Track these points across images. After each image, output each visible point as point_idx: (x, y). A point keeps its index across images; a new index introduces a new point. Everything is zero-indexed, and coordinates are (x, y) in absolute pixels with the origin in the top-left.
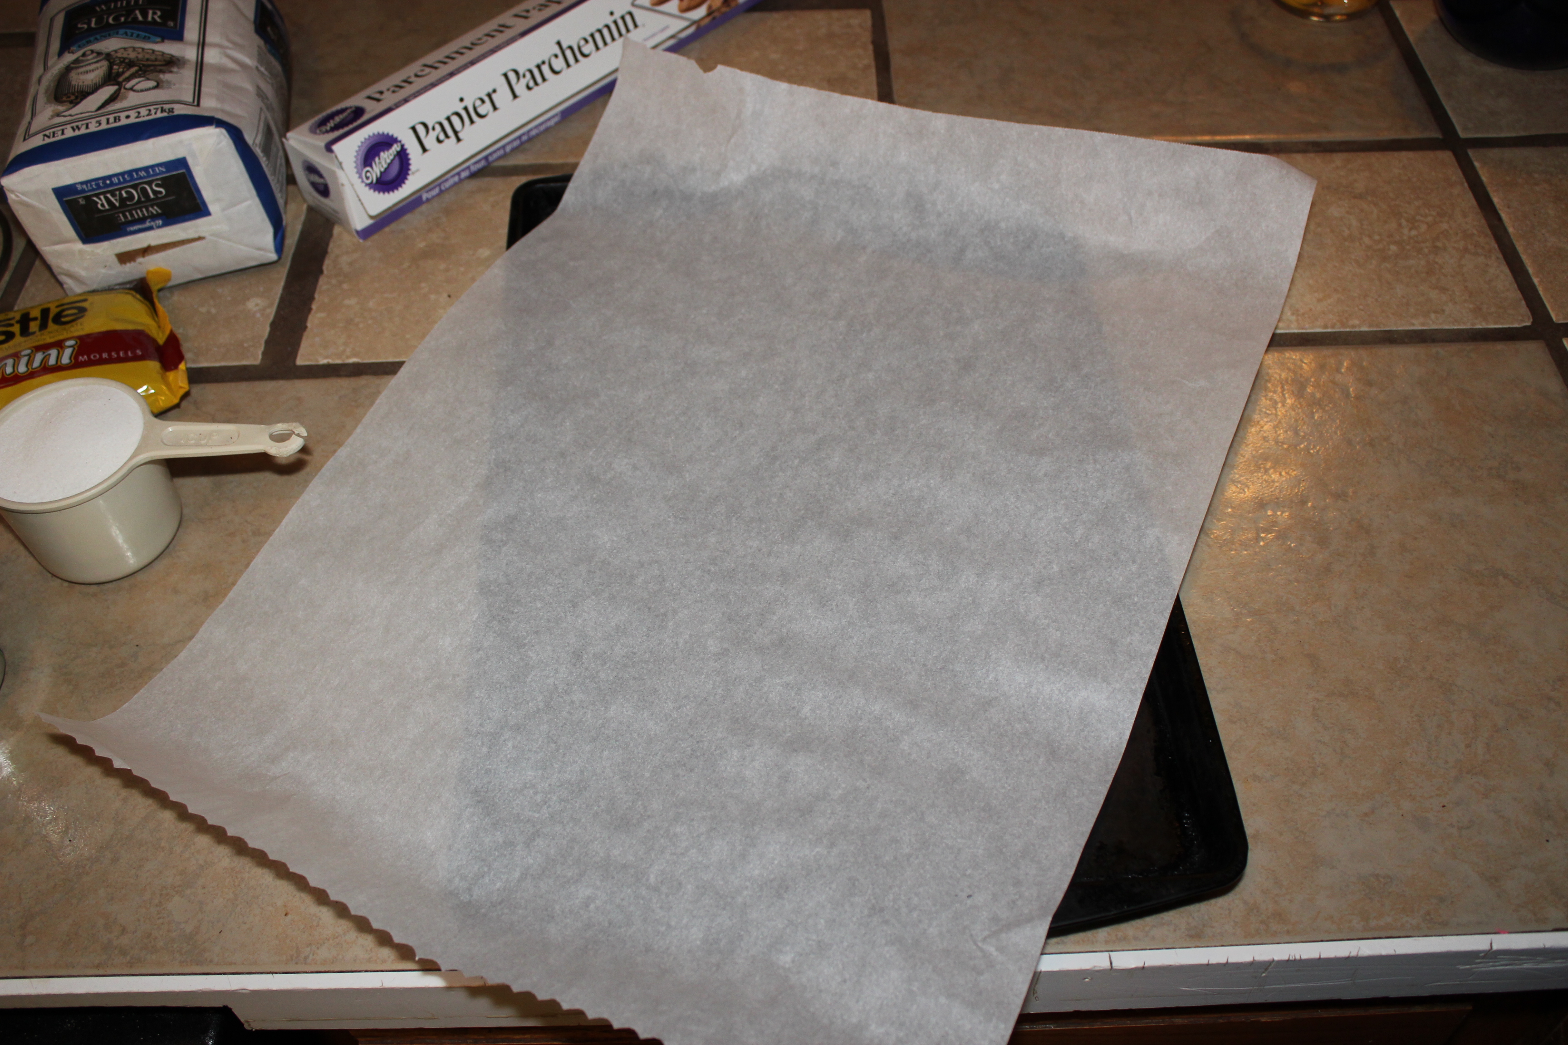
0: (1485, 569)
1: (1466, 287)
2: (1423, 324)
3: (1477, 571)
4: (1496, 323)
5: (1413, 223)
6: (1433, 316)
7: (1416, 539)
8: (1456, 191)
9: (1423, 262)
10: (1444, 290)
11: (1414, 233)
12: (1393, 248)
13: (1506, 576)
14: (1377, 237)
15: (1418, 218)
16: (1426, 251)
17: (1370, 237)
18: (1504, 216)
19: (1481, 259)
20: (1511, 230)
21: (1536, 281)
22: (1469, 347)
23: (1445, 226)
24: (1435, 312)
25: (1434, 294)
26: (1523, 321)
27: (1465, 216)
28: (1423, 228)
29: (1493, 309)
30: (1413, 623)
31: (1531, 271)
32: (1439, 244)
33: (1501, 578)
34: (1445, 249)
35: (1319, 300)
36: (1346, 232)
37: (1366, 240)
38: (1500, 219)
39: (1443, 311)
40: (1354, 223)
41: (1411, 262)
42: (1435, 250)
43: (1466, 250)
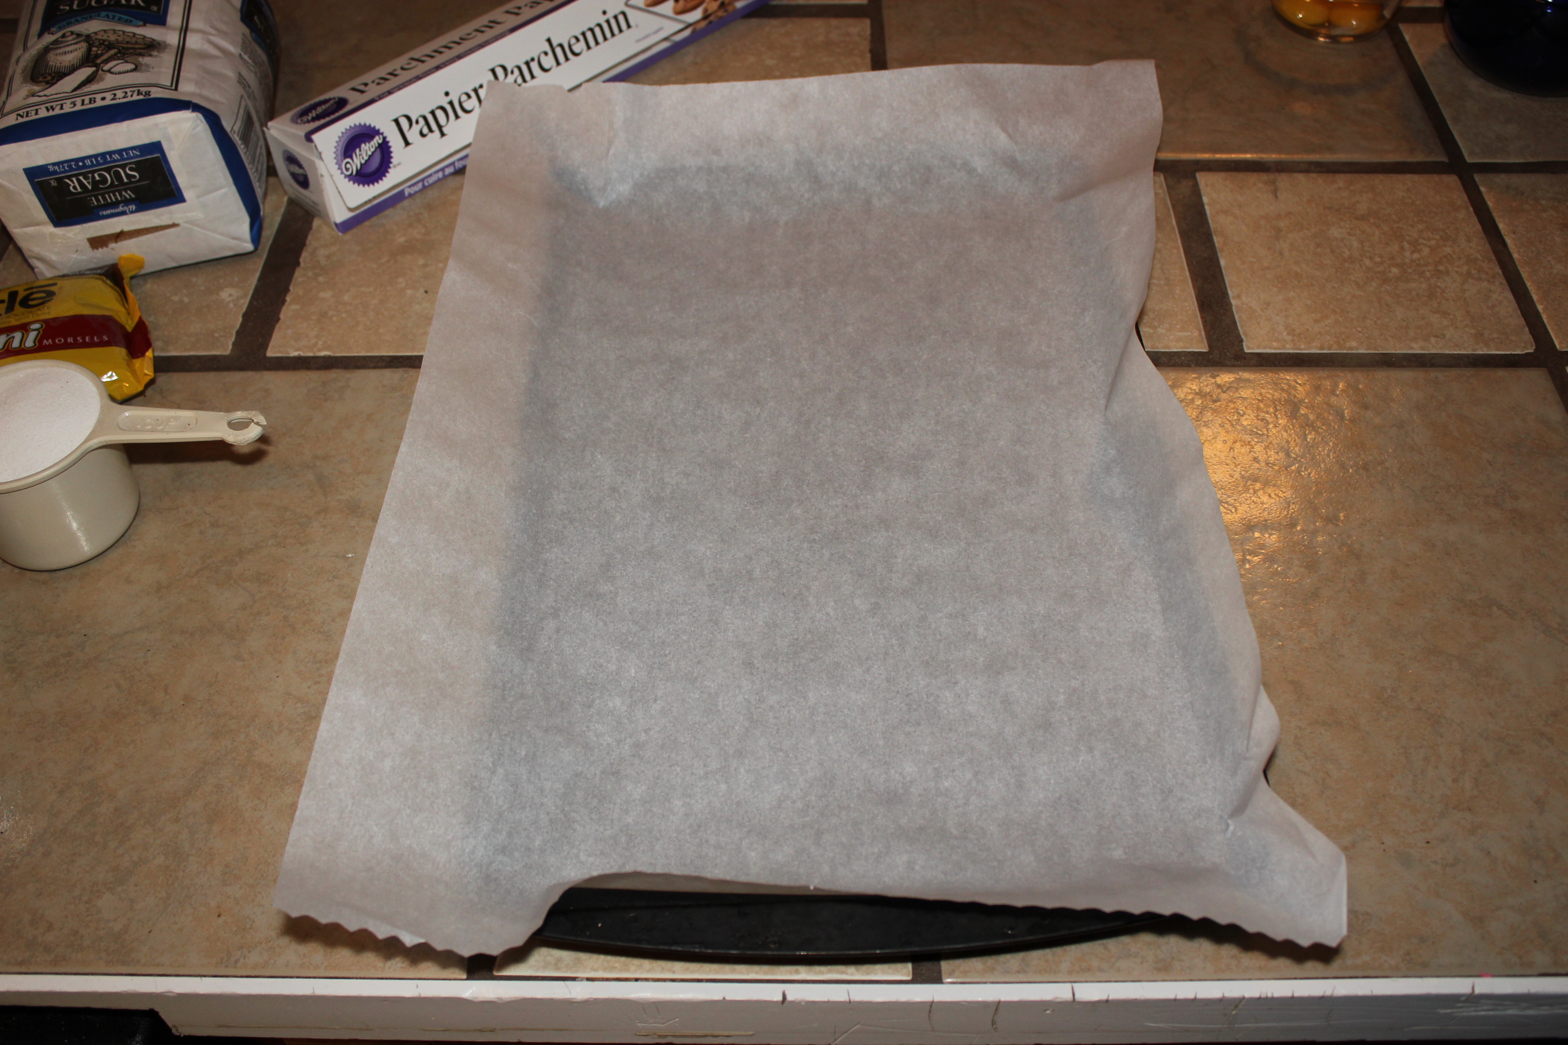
0: (1478, 599)
1: (1468, 312)
2: (1423, 348)
3: (1471, 601)
4: (1498, 350)
5: (1415, 246)
6: (1433, 340)
7: (1408, 565)
8: (1461, 215)
9: (1424, 286)
10: (1445, 314)
11: (1416, 256)
12: (1395, 270)
13: (1500, 607)
14: (1378, 259)
15: (1421, 241)
16: (1428, 274)
17: (1371, 258)
18: (1509, 241)
19: (1485, 284)
20: (1515, 256)
21: (1540, 308)
22: (1469, 372)
23: (1448, 250)
24: (1436, 336)
25: (1434, 318)
26: (1525, 348)
27: (1469, 241)
28: (1426, 251)
29: (1495, 335)
30: (1402, 652)
31: (1535, 298)
32: (1441, 268)
33: (1495, 608)
34: (1447, 273)
35: (1316, 321)
36: (1347, 253)
37: (1367, 262)
38: (1505, 244)
39: (1444, 336)
40: (1355, 244)
41: (1413, 285)
42: (1438, 274)
43: (1469, 274)
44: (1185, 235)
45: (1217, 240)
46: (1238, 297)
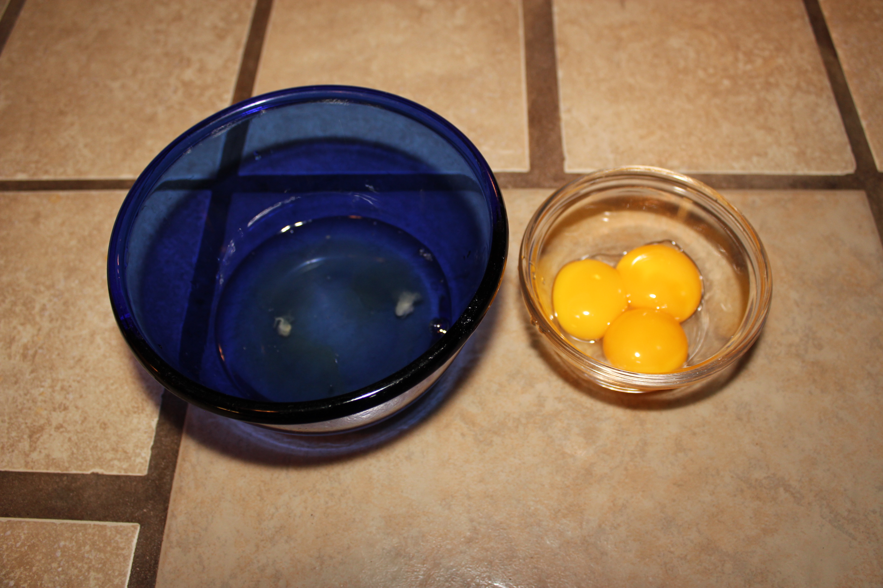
0: (765, 478)
1: (793, 128)
2: (743, 168)
3: (756, 480)
4: (818, 169)
5: (749, 56)
6: (755, 159)
7: (694, 434)
8: (797, 24)
9: (753, 99)
10: (769, 130)
11: (749, 67)
12: (726, 83)
13: (787, 488)
14: (711, 71)
15: (756, 52)
16: (758, 87)
17: (705, 70)
18: (840, 52)
19: (812, 98)
20: (845, 67)
21: (864, 124)
22: (787, 195)
23: (780, 61)
24: (758, 155)
25: (759, 135)
26: (846, 168)
27: (802, 51)
28: (759, 62)
29: (817, 154)
30: (672, 549)
31: (860, 112)
32: (772, 80)
33: (781, 490)
34: (777, 85)
35: (642, 138)
36: (682, 64)
37: (701, 74)
38: (835, 55)
39: (766, 154)
40: (692, 54)
41: (742, 98)
42: (768, 86)
43: (798, 87)
44: (529, 45)
45: (559, 51)
46: (569, 111)
